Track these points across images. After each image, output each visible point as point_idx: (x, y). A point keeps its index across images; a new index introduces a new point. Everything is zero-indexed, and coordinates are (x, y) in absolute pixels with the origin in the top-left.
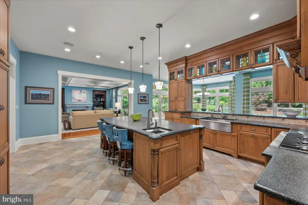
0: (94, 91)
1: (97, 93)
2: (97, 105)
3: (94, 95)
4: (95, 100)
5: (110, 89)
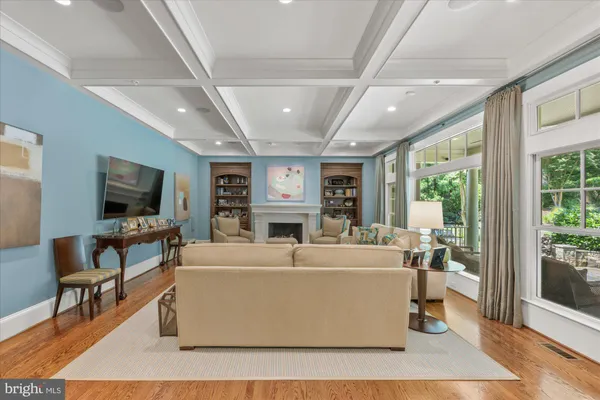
0: (324, 166)
1: (335, 172)
2: (335, 210)
3: (324, 179)
4: (328, 194)
5: (374, 157)
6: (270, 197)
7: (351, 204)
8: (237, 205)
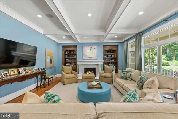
0: (104, 46)
1: (108, 48)
2: (108, 62)
3: (104, 51)
4: (105, 57)
5: (123, 42)
6: (84, 58)
7: (114, 60)
8: (72, 61)
